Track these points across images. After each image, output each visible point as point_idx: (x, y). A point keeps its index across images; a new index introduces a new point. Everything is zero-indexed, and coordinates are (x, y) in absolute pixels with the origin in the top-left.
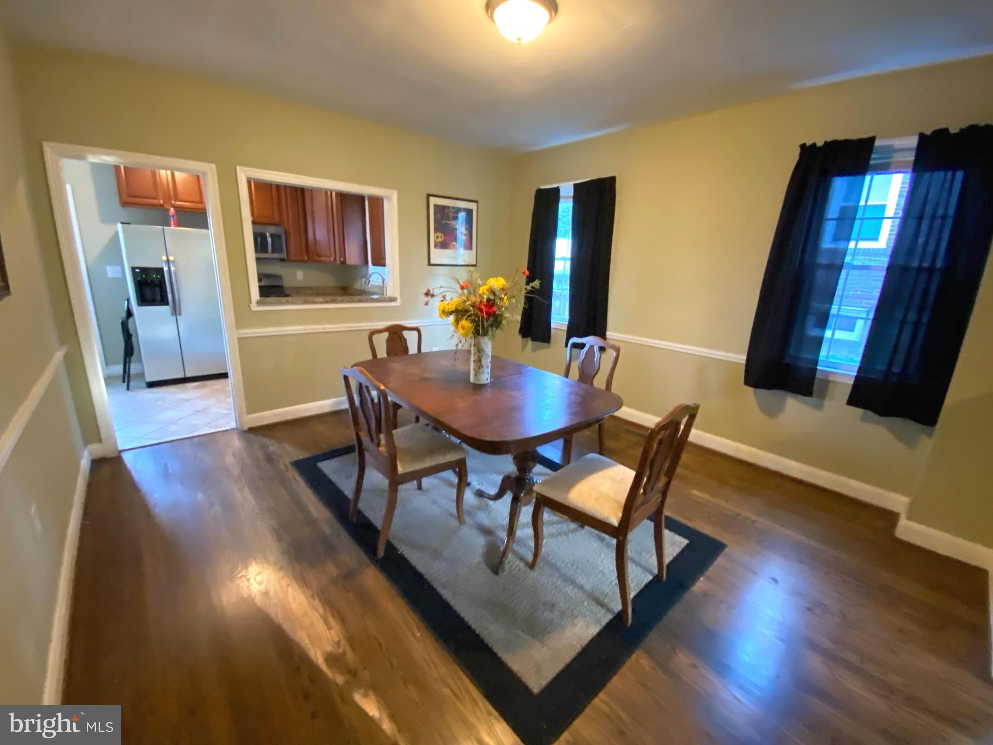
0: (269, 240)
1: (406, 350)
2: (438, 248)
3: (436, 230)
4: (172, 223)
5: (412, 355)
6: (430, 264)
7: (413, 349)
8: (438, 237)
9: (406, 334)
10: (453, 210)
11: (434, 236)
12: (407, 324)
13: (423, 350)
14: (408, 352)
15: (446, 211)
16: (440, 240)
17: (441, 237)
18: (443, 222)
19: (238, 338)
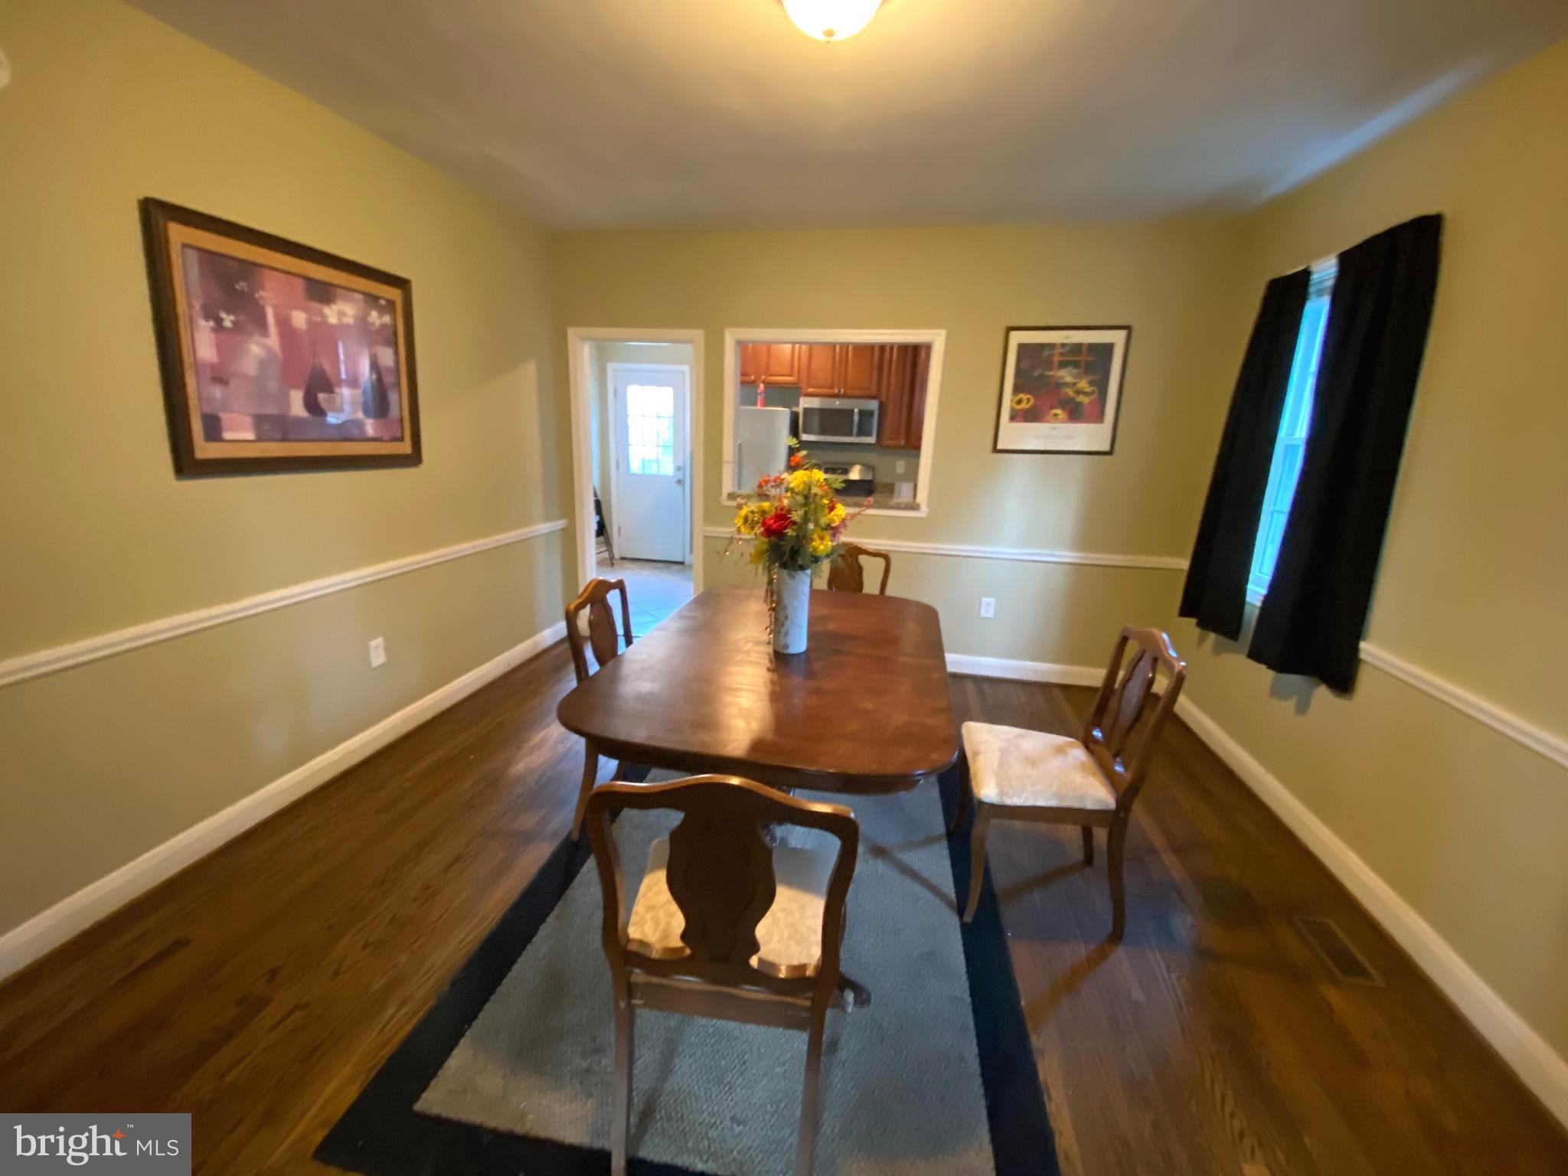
0: (856, 418)
1: (860, 585)
2: (1019, 421)
3: (1017, 389)
4: (759, 401)
5: (868, 596)
6: (995, 450)
7: (871, 586)
8: (1019, 402)
9: (863, 559)
10: (1061, 350)
11: (1012, 401)
12: (868, 544)
13: (890, 591)
14: (861, 590)
15: (1046, 352)
16: (1024, 406)
17: (1028, 400)
18: (1036, 374)
19: (705, 537)
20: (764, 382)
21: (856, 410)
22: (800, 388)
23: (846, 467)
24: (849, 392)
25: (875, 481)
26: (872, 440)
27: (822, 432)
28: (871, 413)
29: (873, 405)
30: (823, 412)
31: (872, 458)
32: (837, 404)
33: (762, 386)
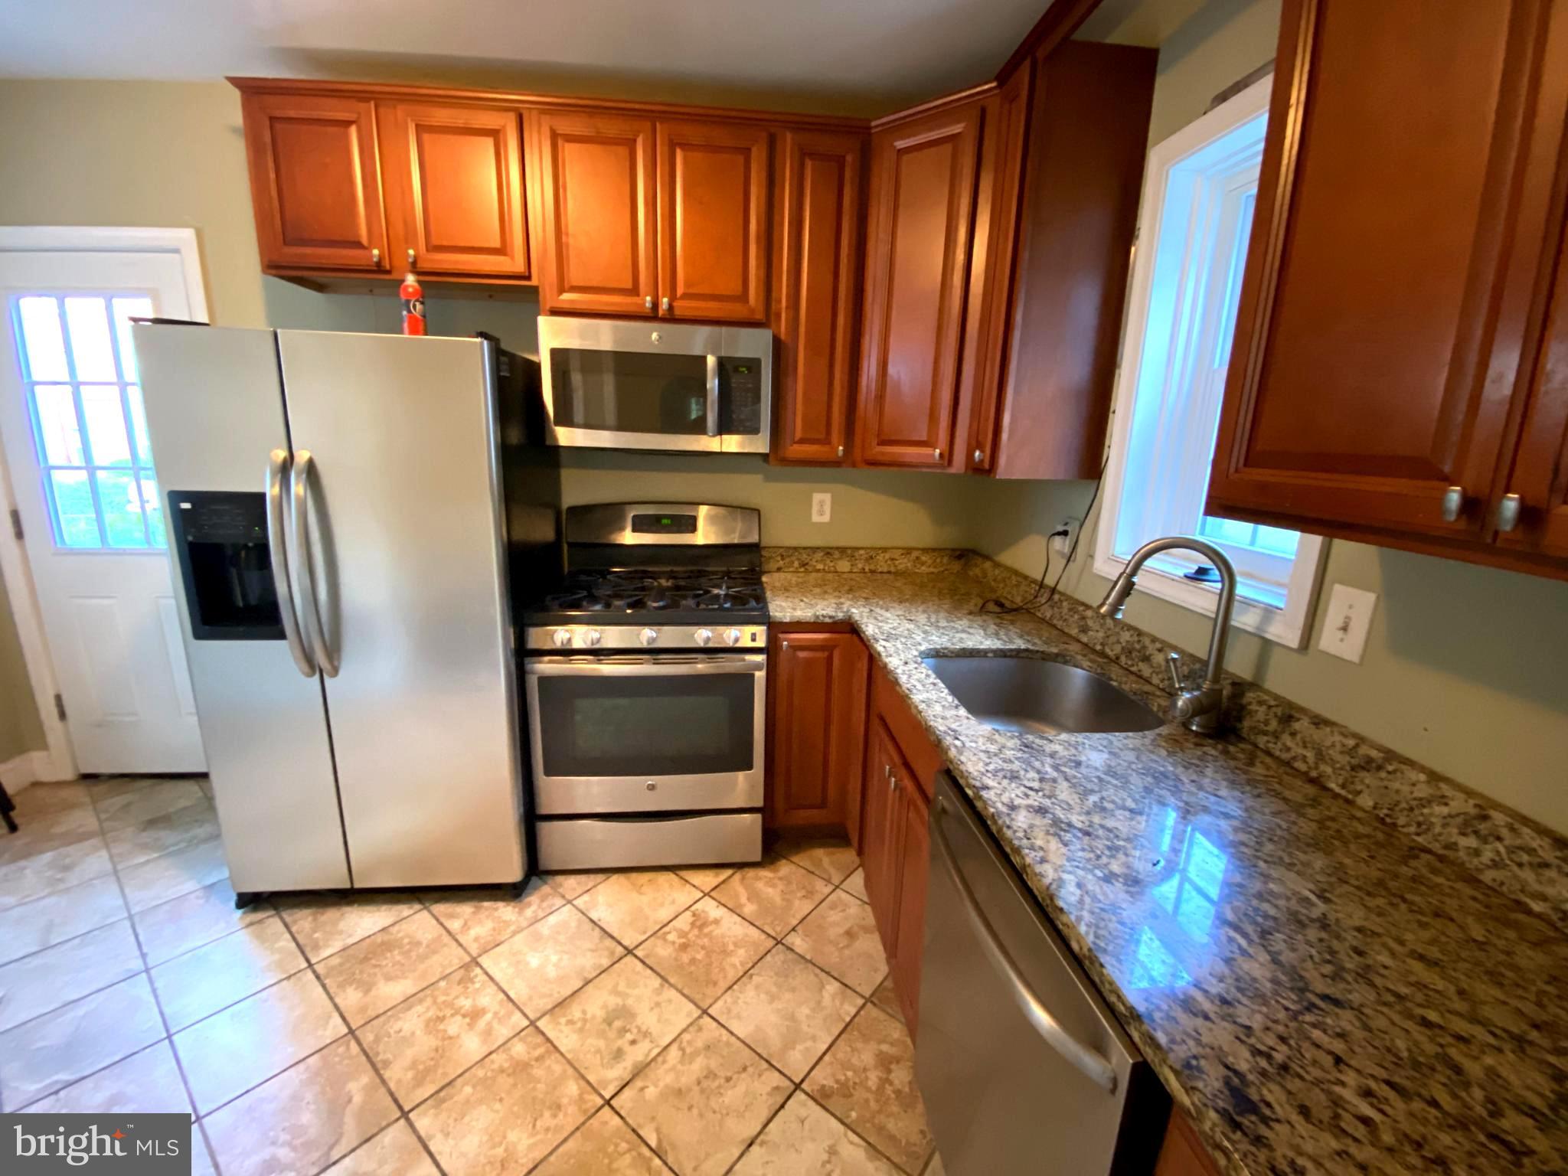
0: (711, 380)
20: (414, 268)
21: (711, 361)
22: (535, 290)
23: (686, 511)
24: (682, 307)
25: (763, 544)
26: (759, 444)
27: (621, 426)
28: (753, 365)
29: (754, 344)
30: (625, 363)
31: (751, 488)
32: (652, 338)
33: (411, 279)
